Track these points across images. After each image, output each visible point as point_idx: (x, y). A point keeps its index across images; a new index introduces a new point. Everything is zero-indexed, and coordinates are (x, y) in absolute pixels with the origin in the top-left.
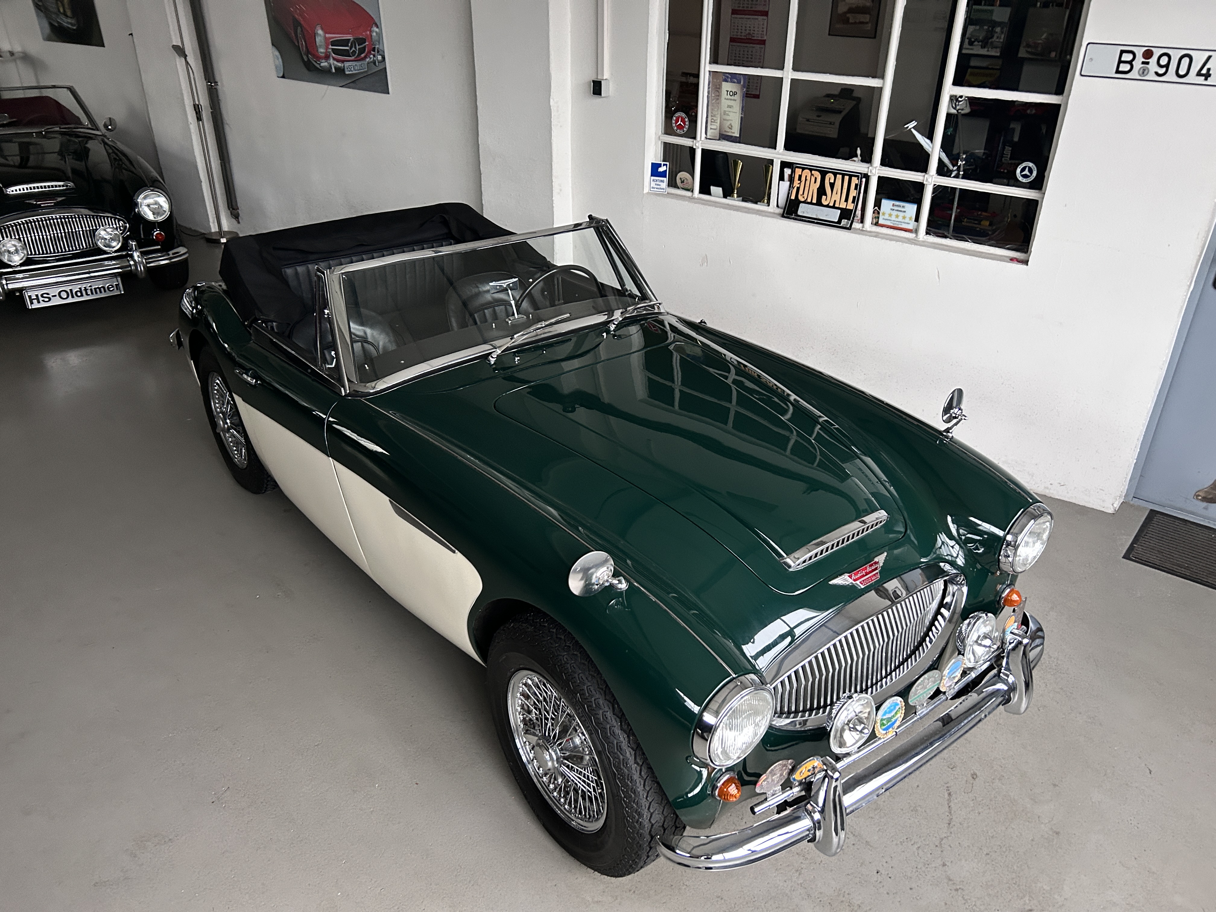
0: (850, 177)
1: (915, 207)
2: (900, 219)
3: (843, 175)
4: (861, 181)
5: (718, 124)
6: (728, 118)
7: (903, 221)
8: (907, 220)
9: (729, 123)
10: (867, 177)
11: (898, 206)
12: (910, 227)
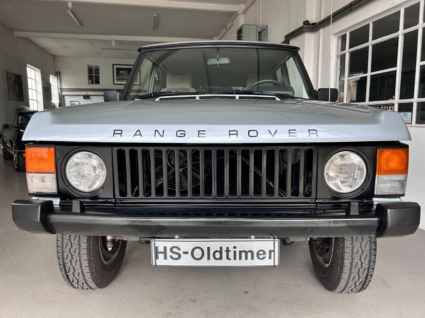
0: (389, 106)
1: (411, 113)
2: (406, 119)
3: (386, 106)
4: (392, 107)
5: (350, 98)
6: (353, 95)
7: (407, 120)
8: (408, 119)
9: (353, 96)
10: (393, 105)
11: (405, 114)
12: (410, 122)
